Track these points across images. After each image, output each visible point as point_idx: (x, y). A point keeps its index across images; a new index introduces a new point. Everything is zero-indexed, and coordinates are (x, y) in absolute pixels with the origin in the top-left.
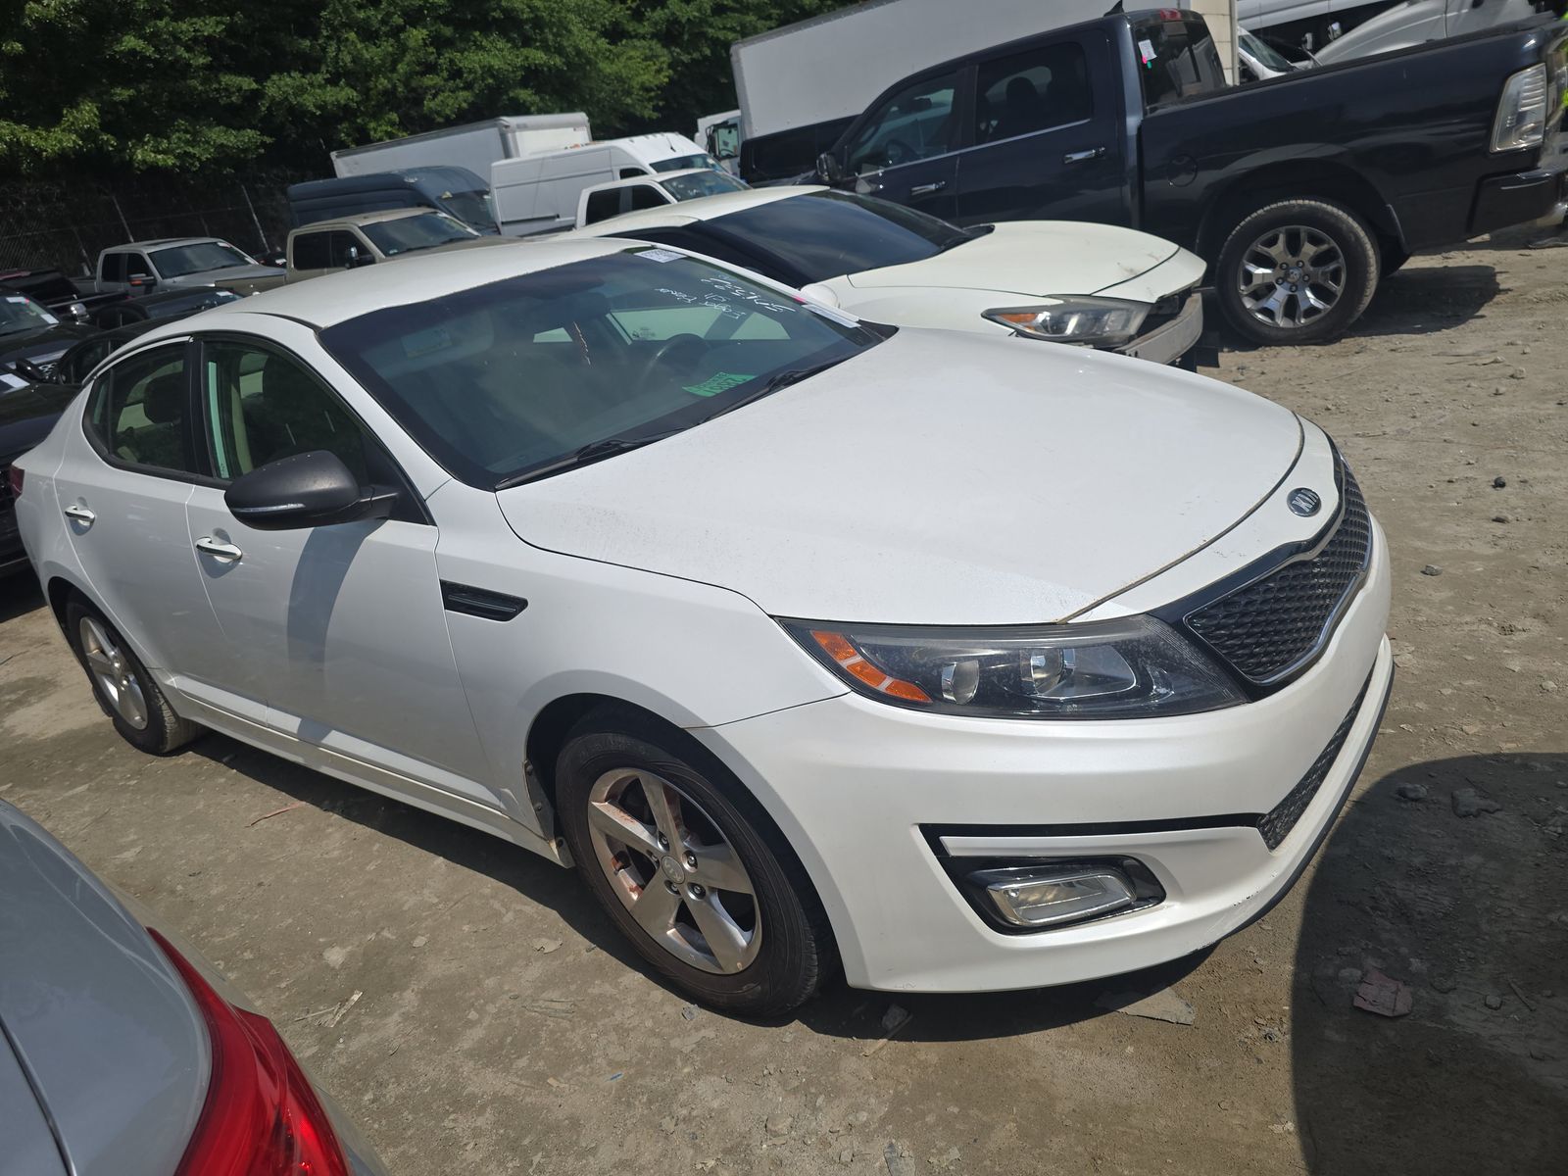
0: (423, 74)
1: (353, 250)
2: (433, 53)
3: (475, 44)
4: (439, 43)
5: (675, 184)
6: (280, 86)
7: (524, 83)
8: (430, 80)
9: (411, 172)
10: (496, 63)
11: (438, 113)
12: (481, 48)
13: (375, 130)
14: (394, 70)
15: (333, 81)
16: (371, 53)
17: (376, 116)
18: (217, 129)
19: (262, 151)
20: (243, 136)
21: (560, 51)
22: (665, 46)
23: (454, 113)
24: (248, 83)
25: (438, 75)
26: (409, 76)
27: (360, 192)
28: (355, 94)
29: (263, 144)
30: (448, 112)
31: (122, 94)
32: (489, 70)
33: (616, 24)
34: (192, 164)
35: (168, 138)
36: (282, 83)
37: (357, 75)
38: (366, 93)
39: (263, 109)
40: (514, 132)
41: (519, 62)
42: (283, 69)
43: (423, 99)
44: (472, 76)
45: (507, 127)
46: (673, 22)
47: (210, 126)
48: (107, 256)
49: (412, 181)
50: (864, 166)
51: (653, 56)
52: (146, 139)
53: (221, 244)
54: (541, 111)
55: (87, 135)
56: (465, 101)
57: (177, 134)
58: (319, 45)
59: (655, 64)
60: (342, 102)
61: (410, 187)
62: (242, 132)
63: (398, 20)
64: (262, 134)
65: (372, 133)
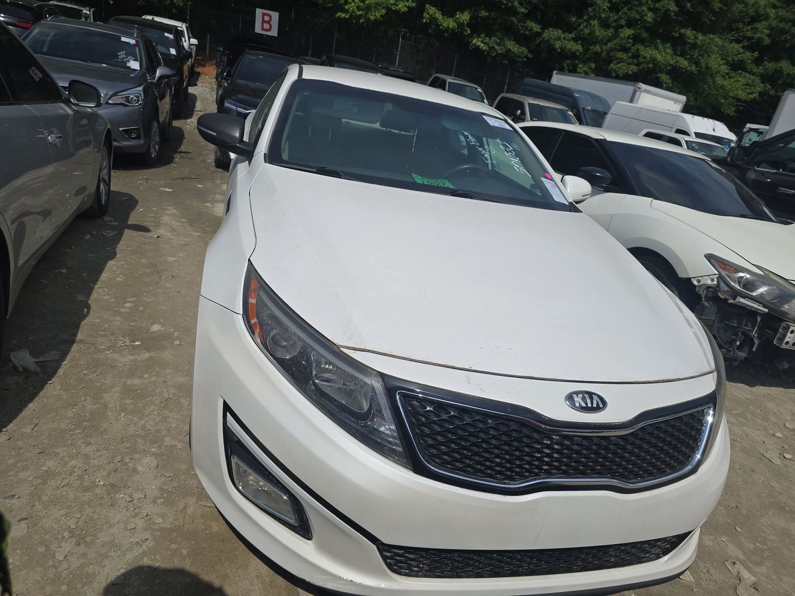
0: (619, 51)
1: (519, 111)
2: (631, 43)
3: (655, 46)
4: (637, 39)
5: (694, 145)
6: (551, 34)
7: (668, 73)
8: (620, 55)
9: (579, 92)
10: (659, 58)
11: (616, 72)
12: (657, 48)
13: (581, 68)
14: (606, 44)
15: (575, 40)
16: (600, 33)
17: (585, 62)
18: (512, 42)
19: (525, 60)
20: (520, 49)
21: (697, 63)
22: (763, 82)
23: (623, 74)
24: (536, 28)
25: (627, 54)
26: (612, 50)
27: (553, 92)
28: (581, 49)
29: (527, 57)
30: (620, 73)
31: (484, 13)
32: (654, 60)
33: (741, 62)
34: (493, 53)
35: (490, 39)
36: (552, 33)
37: (587, 41)
38: (586, 50)
39: (538, 41)
40: (642, 92)
41: (672, 62)
42: (556, 26)
43: (612, 63)
44: (644, 60)
45: (639, 88)
46: (779, 72)
47: (509, 40)
48: (436, 77)
49: (577, 95)
50: (763, 164)
51: (752, 85)
52: (482, 36)
53: (479, 90)
54: (669, 89)
55: (461, 25)
56: (631, 70)
57: (495, 38)
58: (579, 22)
59: (750, 89)
60: (573, 50)
61: (574, 98)
62: (521, 48)
63: (623, 22)
64: (529, 52)
65: (578, 69)
